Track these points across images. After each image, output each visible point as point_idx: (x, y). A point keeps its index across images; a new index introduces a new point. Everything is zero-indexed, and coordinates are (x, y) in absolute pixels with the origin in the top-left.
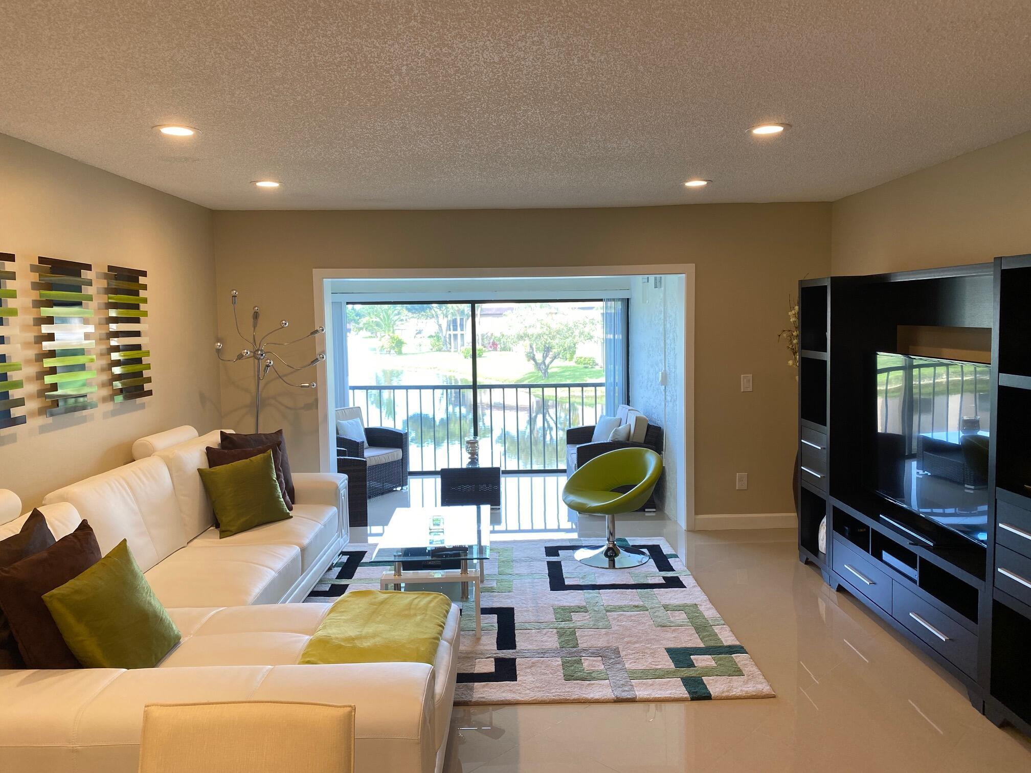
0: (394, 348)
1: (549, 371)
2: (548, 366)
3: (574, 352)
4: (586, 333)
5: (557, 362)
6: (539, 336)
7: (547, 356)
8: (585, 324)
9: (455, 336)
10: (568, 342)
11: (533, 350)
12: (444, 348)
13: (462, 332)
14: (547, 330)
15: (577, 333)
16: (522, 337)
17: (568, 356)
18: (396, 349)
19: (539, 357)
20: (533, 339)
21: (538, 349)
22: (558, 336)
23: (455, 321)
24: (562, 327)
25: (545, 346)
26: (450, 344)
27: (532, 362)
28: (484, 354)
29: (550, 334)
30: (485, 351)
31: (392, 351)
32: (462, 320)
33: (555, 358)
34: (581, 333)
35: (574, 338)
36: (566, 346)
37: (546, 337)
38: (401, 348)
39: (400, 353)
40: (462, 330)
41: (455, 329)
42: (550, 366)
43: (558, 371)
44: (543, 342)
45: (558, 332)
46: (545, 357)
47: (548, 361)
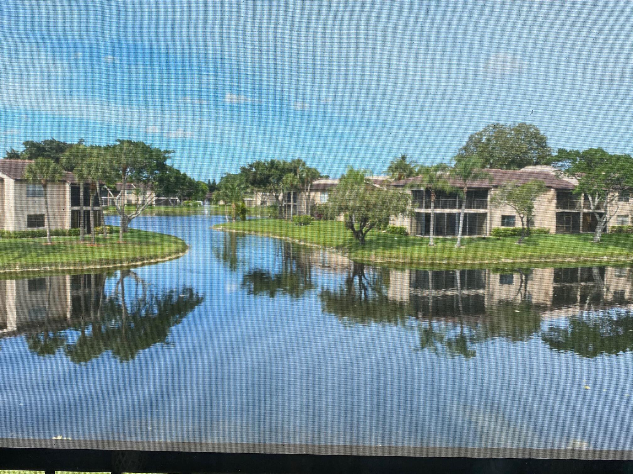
0: (239, 215)
1: (366, 238)
2: (365, 234)
3: (387, 223)
4: (399, 207)
5: (373, 231)
6: (357, 209)
7: (364, 226)
8: (398, 199)
9: (289, 206)
10: (383, 214)
11: (352, 219)
12: (280, 216)
13: (295, 204)
14: (364, 203)
15: (390, 206)
16: (342, 209)
17: (382, 226)
18: (241, 216)
19: (357, 226)
20: (353, 210)
21: (356, 219)
22: (374, 209)
23: (289, 194)
24: (377, 201)
25: (362, 217)
26: (285, 212)
27: (351, 230)
28: (312, 222)
29: (367, 206)
30: (313, 220)
31: (237, 218)
32: (294, 193)
33: (370, 227)
34: (395, 207)
35: (388, 210)
36: (381, 217)
37: (363, 209)
38: (245, 215)
39: (244, 219)
40: (295, 201)
41: (289, 201)
42: (367, 234)
43: (373, 239)
44: (361, 214)
45: (375, 205)
46: (362, 227)
47: (365, 229)
